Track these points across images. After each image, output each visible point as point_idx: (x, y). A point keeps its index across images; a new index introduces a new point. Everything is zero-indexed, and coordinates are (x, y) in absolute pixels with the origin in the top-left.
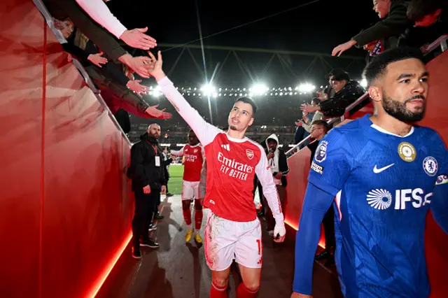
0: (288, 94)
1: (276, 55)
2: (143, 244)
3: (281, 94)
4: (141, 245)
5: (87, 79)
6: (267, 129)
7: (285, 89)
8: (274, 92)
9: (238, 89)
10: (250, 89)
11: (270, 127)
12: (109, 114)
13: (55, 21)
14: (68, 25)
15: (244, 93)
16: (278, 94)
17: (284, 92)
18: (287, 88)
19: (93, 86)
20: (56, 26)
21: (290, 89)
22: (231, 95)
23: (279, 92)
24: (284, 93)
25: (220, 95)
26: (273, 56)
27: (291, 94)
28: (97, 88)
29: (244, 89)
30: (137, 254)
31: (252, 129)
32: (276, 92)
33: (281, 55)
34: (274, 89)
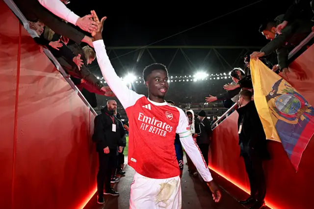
0: (224, 78)
1: (212, 49)
2: (106, 193)
3: (218, 78)
4: (104, 193)
5: (58, 67)
7: (221, 74)
8: (212, 77)
9: (185, 76)
10: (194, 76)
12: (79, 94)
13: (30, 24)
14: (40, 26)
15: (190, 79)
17: (220, 76)
18: (222, 73)
19: (64, 72)
20: (31, 27)
21: (225, 74)
22: (180, 81)
23: (216, 77)
24: (220, 78)
27: (226, 78)
28: (67, 73)
29: (190, 76)
30: (101, 200)
31: (197, 106)
32: (214, 77)
33: (216, 49)
34: (212, 75)
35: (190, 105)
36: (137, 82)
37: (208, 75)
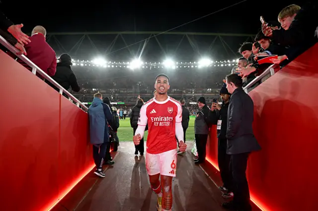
0: (227, 66)
1: (218, 37)
3: (222, 65)
6: (212, 91)
9: (190, 63)
10: (199, 63)
11: (214, 90)
15: (194, 65)
16: (220, 65)
17: (224, 63)
21: (229, 61)
22: (185, 67)
23: (220, 64)
24: (224, 65)
25: (177, 67)
26: (216, 38)
27: (229, 65)
29: (195, 63)
31: (201, 91)
32: (218, 64)
33: (222, 36)
34: (216, 62)
35: (193, 90)
36: (143, 67)
37: (212, 62)
